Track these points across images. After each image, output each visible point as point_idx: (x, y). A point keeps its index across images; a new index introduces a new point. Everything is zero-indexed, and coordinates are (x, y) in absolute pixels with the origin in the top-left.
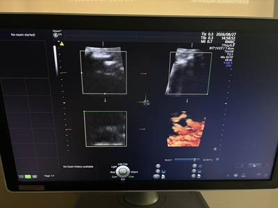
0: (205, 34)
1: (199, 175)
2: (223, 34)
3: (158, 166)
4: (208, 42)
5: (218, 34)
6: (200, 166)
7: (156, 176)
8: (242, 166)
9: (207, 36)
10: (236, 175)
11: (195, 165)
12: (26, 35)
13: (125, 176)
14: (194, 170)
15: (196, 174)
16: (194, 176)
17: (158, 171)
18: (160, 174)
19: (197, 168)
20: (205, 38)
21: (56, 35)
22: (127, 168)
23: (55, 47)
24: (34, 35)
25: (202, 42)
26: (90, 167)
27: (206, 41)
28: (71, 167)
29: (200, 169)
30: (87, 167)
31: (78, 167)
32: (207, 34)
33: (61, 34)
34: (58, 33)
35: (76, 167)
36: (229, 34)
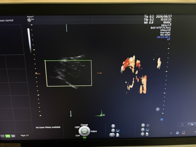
1: (147, 133)
2: (162, 16)
3: (113, 126)
4: (150, 23)
5: (158, 17)
6: (148, 125)
7: (112, 135)
8: (182, 125)
10: (177, 133)
11: (143, 125)
12: (6, 21)
13: (87, 135)
14: (143, 129)
15: (145, 132)
16: (143, 134)
17: (113, 130)
18: (115, 133)
19: (145, 127)
20: (147, 20)
21: (29, 20)
22: (88, 128)
23: (28, 29)
24: (12, 20)
25: (145, 23)
26: (57, 127)
27: (148, 22)
28: (42, 128)
29: (148, 128)
30: (55, 127)
31: (48, 127)
32: (149, 17)
33: (33, 19)
34: (31, 18)
35: (46, 127)
36: (166, 16)
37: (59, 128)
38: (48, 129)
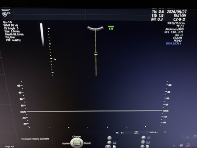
0: (156, 12)
1: (147, 146)
2: (174, 12)
3: (109, 138)
4: (159, 19)
5: (169, 12)
6: (149, 138)
7: (108, 147)
8: (188, 137)
10: (181, 145)
11: (144, 137)
14: (143, 142)
15: (145, 144)
16: (142, 146)
17: (109, 142)
18: (112, 145)
19: (145, 140)
20: (156, 15)
21: (5, 14)
22: (81, 140)
25: (152, 19)
26: (46, 139)
27: (157, 19)
28: (28, 139)
29: (148, 141)
30: (43, 139)
31: (35, 139)
32: (158, 12)
33: (10, 13)
34: (6, 12)
35: (33, 139)
36: (180, 12)
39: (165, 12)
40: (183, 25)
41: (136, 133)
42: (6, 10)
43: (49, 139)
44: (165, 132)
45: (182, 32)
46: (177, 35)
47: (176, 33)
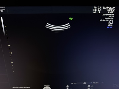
2: (107, 8)
3: (68, 86)
5: (104, 8)
6: (92, 86)
9: (97, 9)
11: (89, 86)
19: (90, 88)
22: (50, 88)
23: (2, 18)
26: (28, 87)
28: (17, 87)
29: (92, 88)
30: (26, 87)
31: (21, 87)
32: (97, 8)
33: (5, 10)
34: (3, 9)
36: (111, 8)
37: (29, 88)
38: (21, 88)
39: (102, 8)
40: (113, 16)
41: (84, 83)
42: (3, 8)
43: (29, 87)
44: (103, 82)
45: (113, 20)
46: (109, 22)
47: (109, 21)
